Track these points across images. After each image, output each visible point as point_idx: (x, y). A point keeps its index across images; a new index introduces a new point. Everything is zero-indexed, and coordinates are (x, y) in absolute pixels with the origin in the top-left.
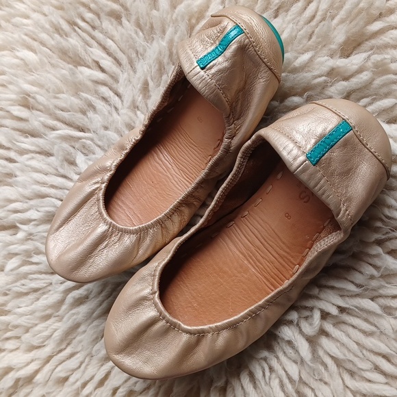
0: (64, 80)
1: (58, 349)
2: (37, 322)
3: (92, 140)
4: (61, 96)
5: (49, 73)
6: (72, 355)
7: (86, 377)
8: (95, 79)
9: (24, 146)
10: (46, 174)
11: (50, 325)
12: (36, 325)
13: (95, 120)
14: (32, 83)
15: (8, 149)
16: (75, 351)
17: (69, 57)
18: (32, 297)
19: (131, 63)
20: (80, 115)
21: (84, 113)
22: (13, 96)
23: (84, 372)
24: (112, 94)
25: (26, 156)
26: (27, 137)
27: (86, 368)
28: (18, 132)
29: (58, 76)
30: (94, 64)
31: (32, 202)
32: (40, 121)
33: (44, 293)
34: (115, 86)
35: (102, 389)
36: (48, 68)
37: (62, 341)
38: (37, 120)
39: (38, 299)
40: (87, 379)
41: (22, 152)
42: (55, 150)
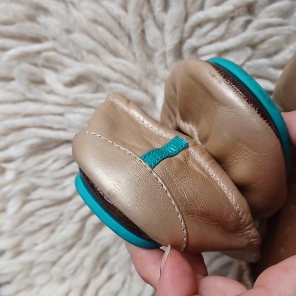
2: (61, 254)
3: (54, 50)
6: (110, 277)
11: (77, 254)
12: (61, 257)
18: (46, 231)
21: (32, 19)
39: (53, 231)
42: (15, 73)
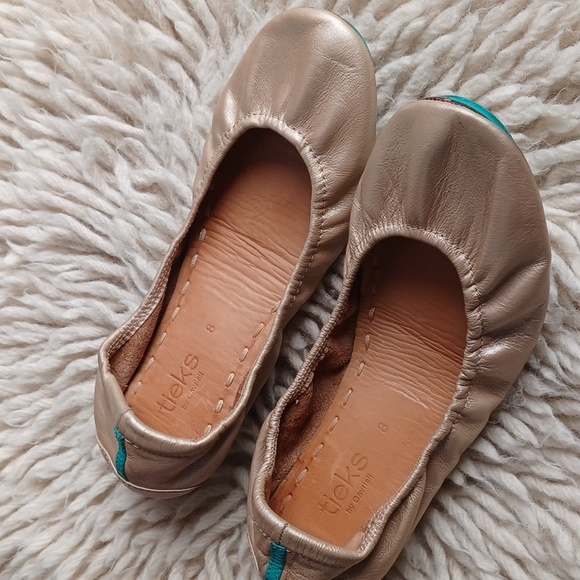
0: (114, 37)
1: (42, 437)
2: (16, 391)
3: (143, 140)
4: (105, 62)
5: (92, 21)
6: (62, 450)
7: (78, 486)
8: (163, 47)
9: (35, 125)
10: (65, 176)
11: (36, 400)
12: (15, 395)
13: (154, 111)
14: (63, 31)
15: (11, 123)
16: (67, 445)
18: (14, 352)
19: (223, 34)
20: (130, 98)
21: (136, 94)
22: (30, 44)
23: (75, 478)
24: (184, 76)
25: (36, 142)
26: (41, 112)
27: (79, 473)
28: (29, 101)
29: (105, 28)
30: (165, 23)
31: (36, 215)
32: (66, 94)
33: (33, 351)
34: (192, 65)
35: (98, 507)
36: (92, 11)
37: (50, 427)
38: (62, 91)
39: (23, 358)
40: (79, 489)
41: (32, 134)
42: (84, 143)
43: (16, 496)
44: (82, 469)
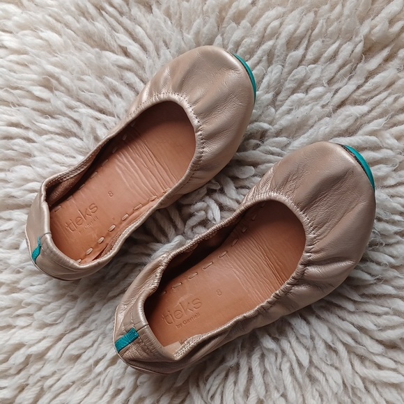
0: (89, 64)
1: (71, 328)
2: (49, 300)
4: (85, 77)
5: (73, 55)
6: (85, 334)
7: (99, 355)
8: (120, 64)
9: (44, 126)
10: (66, 156)
11: (64, 304)
12: (49, 303)
13: (119, 105)
14: (55, 65)
15: (27, 128)
16: (89, 329)
17: (95, 41)
19: (157, 49)
22: (35, 77)
23: (96, 350)
24: (137, 80)
25: (45, 137)
26: (46, 118)
27: (98, 347)
28: (37, 113)
29: (83, 58)
30: (119, 50)
32: (63, 102)
34: (140, 72)
35: (114, 367)
36: (72, 50)
37: (75, 320)
38: (59, 100)
40: (100, 357)
41: (41, 132)
43: (58, 370)
44: (100, 344)
